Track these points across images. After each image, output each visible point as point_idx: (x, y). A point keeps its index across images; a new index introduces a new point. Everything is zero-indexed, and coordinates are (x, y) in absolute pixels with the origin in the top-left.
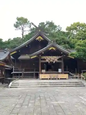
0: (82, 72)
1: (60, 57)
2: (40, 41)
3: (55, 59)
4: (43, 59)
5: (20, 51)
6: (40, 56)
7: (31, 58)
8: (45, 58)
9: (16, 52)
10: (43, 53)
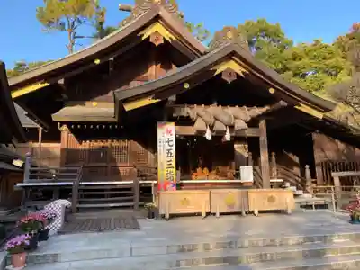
1: (257, 111)
2: (157, 44)
3: (236, 118)
4: (182, 117)
5: (61, 82)
6: (173, 98)
7: (128, 107)
9: (46, 84)
10: (187, 86)
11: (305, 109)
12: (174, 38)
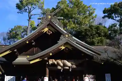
2: (49, 34)
4: (52, 64)
5: (16, 50)
7: (31, 62)
8: (56, 63)
10: (51, 54)
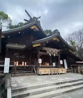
0: (71, 67)
2: (35, 31)
3: (56, 51)
6: (44, 45)
9: (4, 37)
10: (47, 42)
11: (70, 51)
12: (39, 30)
